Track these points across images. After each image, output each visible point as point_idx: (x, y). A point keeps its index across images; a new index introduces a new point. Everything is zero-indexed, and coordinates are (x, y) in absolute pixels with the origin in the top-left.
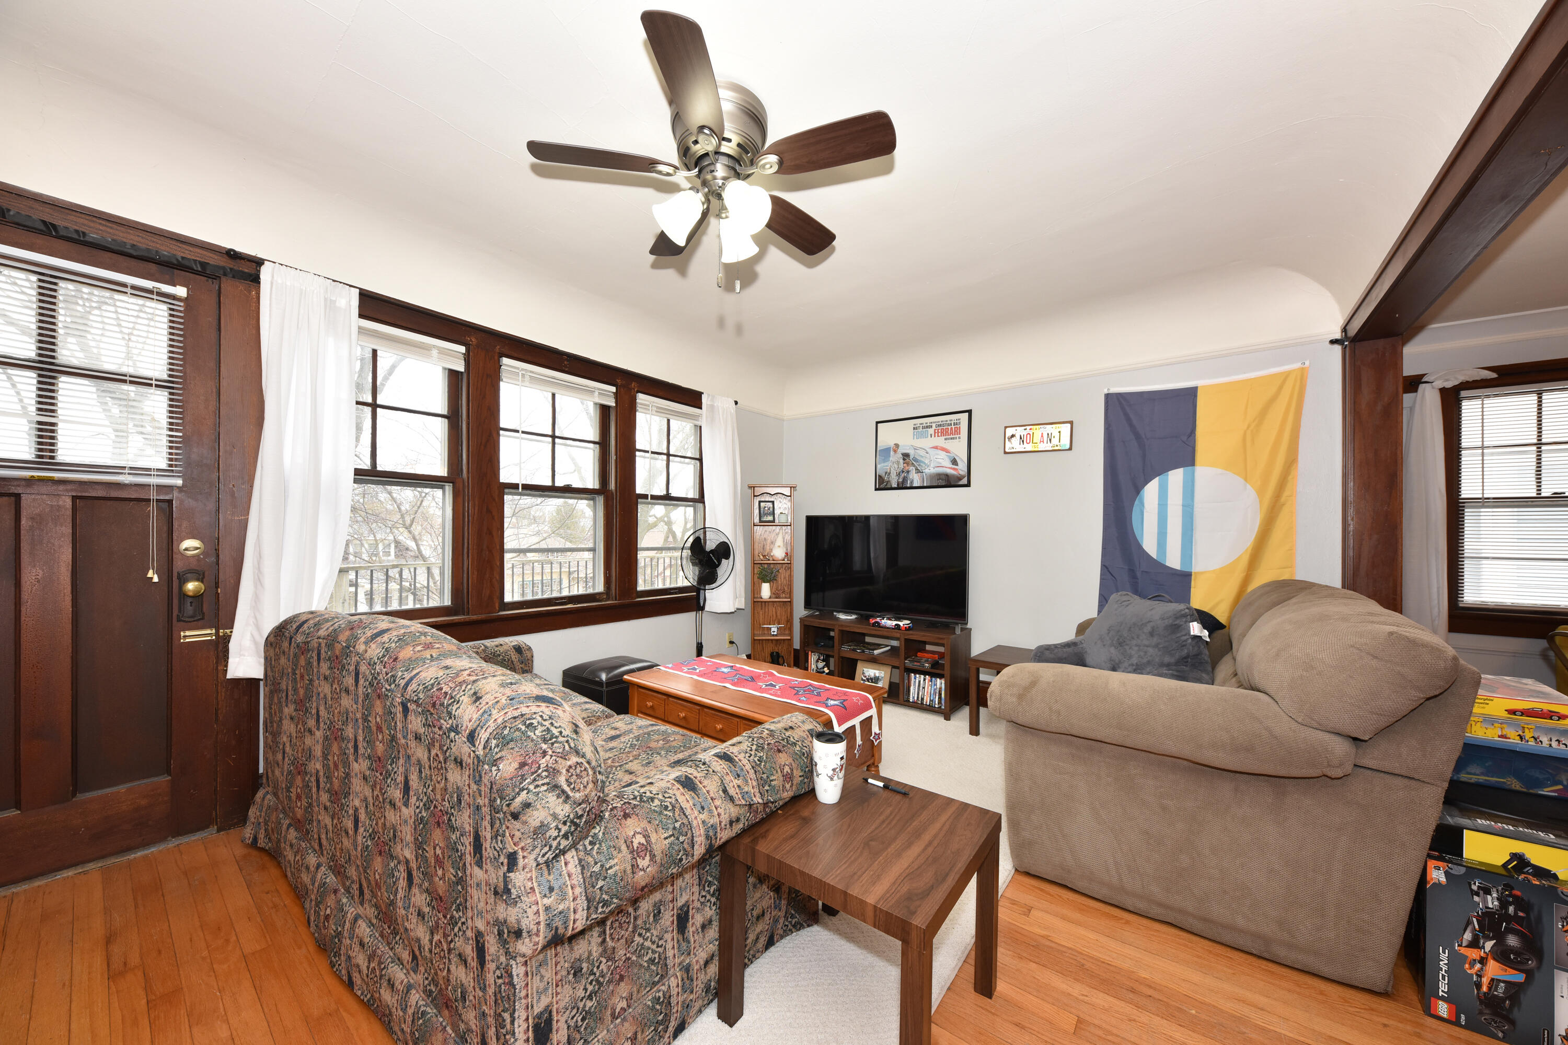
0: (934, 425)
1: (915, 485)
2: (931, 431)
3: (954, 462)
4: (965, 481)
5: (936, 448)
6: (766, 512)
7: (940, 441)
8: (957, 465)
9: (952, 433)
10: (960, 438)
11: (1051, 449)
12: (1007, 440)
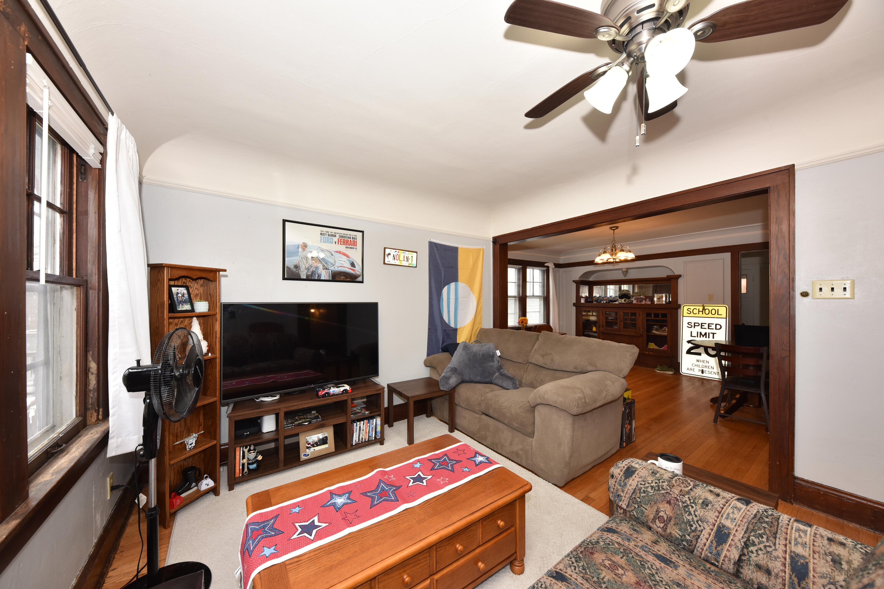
0: (337, 235)
1: (323, 278)
2: (335, 239)
3: (353, 265)
4: (360, 279)
5: (340, 252)
6: (180, 299)
7: (342, 248)
8: (355, 267)
9: (351, 244)
10: (356, 249)
11: (407, 265)
12: (386, 256)
